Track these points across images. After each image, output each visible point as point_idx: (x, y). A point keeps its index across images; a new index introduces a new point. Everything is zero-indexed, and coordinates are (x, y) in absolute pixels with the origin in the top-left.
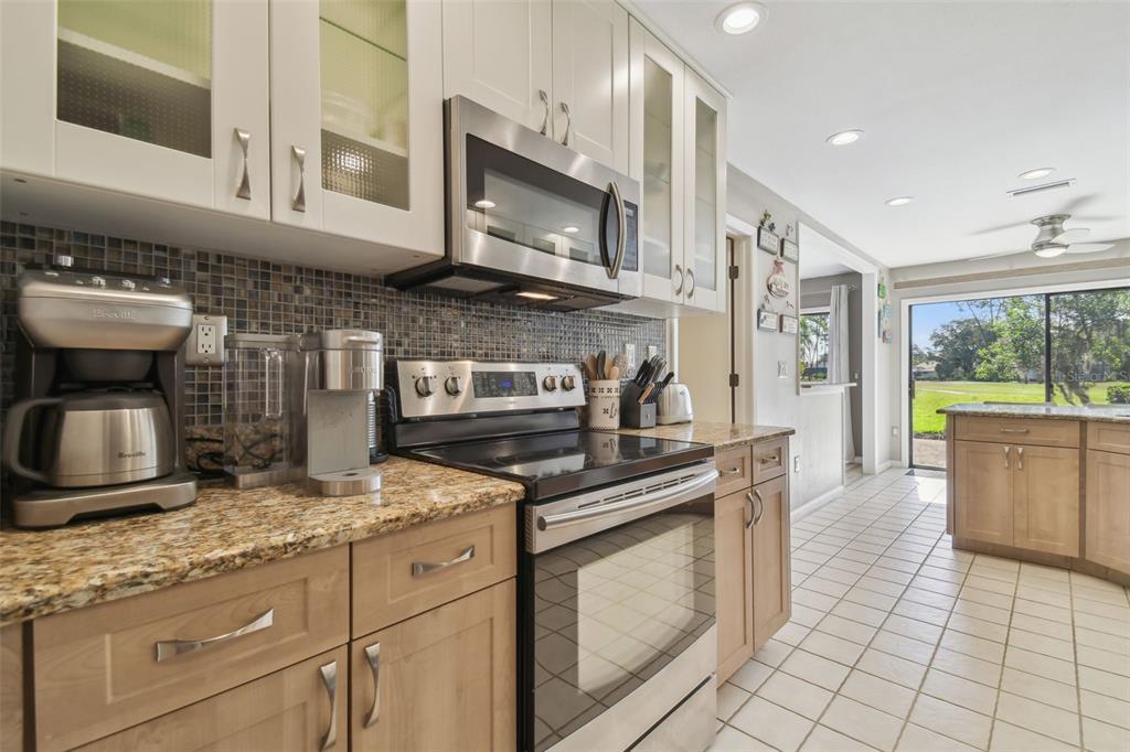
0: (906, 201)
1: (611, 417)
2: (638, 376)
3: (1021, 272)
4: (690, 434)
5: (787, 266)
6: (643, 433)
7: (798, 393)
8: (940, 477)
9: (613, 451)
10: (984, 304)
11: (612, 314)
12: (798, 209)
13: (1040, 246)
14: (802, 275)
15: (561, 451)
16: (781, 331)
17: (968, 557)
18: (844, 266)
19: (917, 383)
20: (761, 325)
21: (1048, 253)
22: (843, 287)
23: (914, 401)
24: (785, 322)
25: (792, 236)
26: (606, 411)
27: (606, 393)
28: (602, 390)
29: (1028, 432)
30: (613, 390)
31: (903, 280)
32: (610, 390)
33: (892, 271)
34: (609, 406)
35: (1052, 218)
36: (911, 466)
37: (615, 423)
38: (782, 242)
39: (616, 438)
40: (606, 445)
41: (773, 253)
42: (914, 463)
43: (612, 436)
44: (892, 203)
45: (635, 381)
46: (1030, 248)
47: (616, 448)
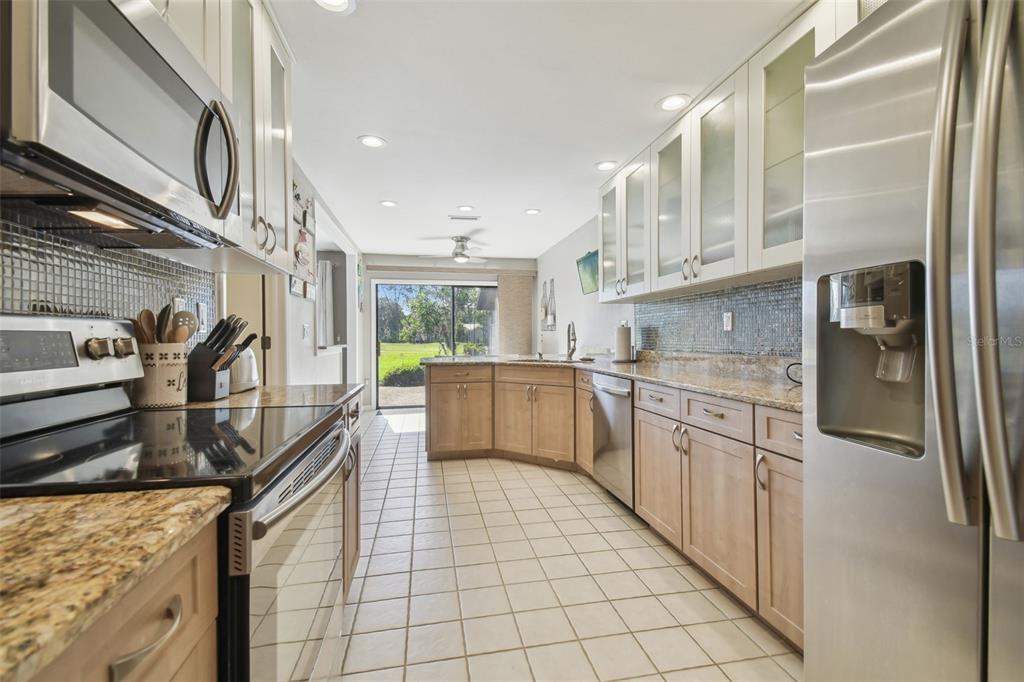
0: (392, 204)
1: (178, 389)
2: (209, 338)
3: (440, 270)
4: (256, 401)
5: (308, 237)
6: (217, 405)
7: (315, 354)
8: (420, 412)
9: (180, 433)
10: (391, 288)
11: (158, 259)
12: (314, 189)
13: (456, 255)
14: (317, 248)
15: (102, 446)
16: (305, 297)
17: (438, 464)
18: (336, 245)
19: (382, 344)
20: (292, 290)
21: (461, 260)
22: (328, 262)
23: (379, 358)
24: (308, 289)
25: (309, 211)
26: (171, 383)
27: (171, 360)
28: (163, 356)
29: (468, 374)
30: (182, 356)
31: (373, 264)
32: (176, 356)
33: (364, 255)
34: (175, 376)
35: (462, 238)
36: (378, 408)
37: (180, 397)
38: (305, 213)
39: (183, 414)
40: (171, 427)
41: (299, 223)
42: (380, 405)
43: (178, 414)
44: (384, 204)
45: (205, 343)
46: (451, 254)
47: (184, 428)
